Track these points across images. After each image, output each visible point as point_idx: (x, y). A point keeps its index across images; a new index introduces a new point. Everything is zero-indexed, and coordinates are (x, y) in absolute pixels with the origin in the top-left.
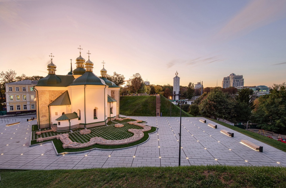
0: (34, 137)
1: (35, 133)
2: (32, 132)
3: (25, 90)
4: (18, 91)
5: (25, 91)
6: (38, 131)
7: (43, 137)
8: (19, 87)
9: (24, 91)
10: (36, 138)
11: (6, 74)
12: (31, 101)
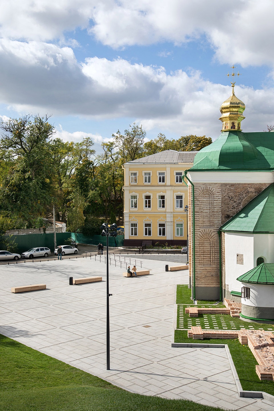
0: (182, 321)
1: (184, 310)
2: (176, 306)
3: (163, 181)
4: (149, 184)
5: (163, 184)
6: (191, 306)
7: (203, 327)
8: (151, 172)
9: (161, 183)
10: (186, 326)
11: (126, 137)
12: (175, 211)
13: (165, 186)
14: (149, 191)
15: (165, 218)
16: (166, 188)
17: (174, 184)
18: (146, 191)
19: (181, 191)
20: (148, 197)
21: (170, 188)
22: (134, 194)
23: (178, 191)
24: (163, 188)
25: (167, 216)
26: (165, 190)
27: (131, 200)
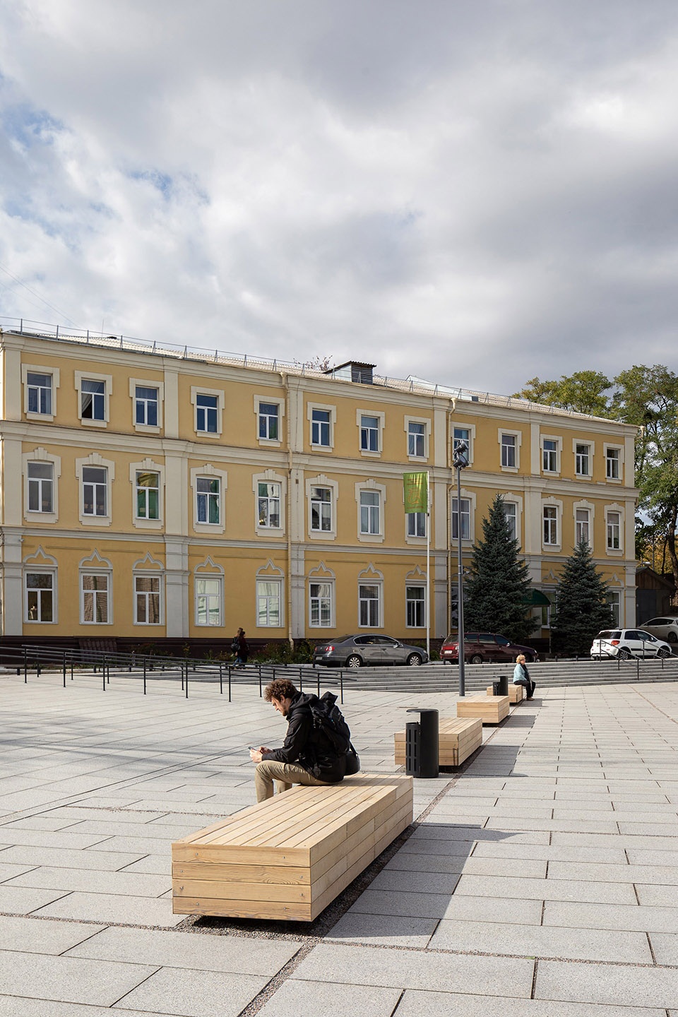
12: (196, 535)
13: (161, 437)
14: (102, 450)
15: (161, 557)
16: (167, 445)
17: (192, 437)
18: (89, 450)
19: (215, 464)
20: (96, 475)
21: (180, 446)
22: (41, 455)
23: (206, 463)
24: (155, 444)
25: (169, 548)
26: (162, 454)
27: (27, 479)
